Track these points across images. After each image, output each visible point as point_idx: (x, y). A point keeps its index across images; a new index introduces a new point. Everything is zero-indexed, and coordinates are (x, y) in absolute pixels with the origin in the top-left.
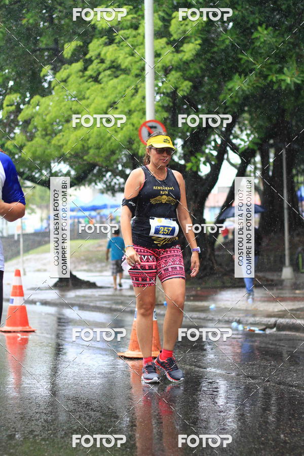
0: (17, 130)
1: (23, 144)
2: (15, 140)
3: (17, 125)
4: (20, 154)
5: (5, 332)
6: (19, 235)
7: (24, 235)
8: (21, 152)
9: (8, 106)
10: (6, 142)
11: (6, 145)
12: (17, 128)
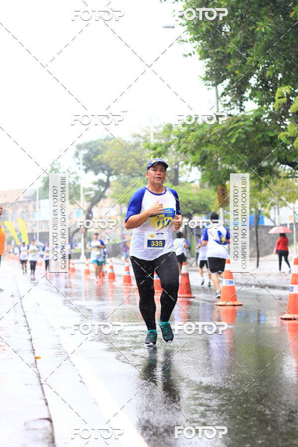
0: (287, 122)
1: (295, 135)
2: (288, 131)
3: (288, 117)
4: (291, 146)
5: (286, 319)
6: (291, 224)
7: (297, 224)
8: (292, 143)
9: (278, 98)
10: (279, 134)
11: (279, 137)
12: (287, 120)
